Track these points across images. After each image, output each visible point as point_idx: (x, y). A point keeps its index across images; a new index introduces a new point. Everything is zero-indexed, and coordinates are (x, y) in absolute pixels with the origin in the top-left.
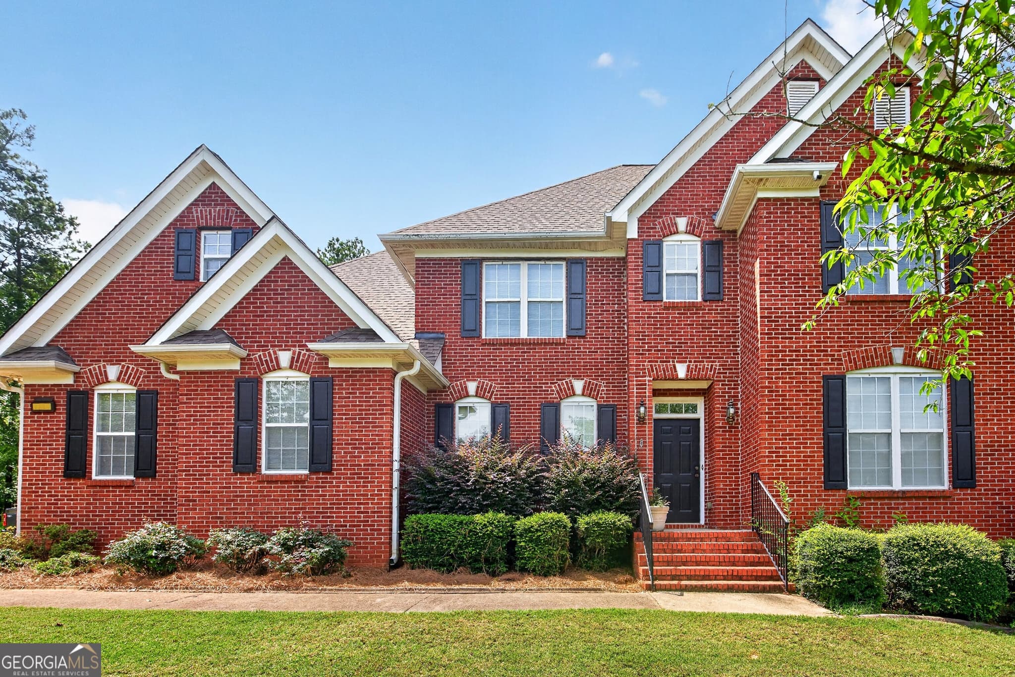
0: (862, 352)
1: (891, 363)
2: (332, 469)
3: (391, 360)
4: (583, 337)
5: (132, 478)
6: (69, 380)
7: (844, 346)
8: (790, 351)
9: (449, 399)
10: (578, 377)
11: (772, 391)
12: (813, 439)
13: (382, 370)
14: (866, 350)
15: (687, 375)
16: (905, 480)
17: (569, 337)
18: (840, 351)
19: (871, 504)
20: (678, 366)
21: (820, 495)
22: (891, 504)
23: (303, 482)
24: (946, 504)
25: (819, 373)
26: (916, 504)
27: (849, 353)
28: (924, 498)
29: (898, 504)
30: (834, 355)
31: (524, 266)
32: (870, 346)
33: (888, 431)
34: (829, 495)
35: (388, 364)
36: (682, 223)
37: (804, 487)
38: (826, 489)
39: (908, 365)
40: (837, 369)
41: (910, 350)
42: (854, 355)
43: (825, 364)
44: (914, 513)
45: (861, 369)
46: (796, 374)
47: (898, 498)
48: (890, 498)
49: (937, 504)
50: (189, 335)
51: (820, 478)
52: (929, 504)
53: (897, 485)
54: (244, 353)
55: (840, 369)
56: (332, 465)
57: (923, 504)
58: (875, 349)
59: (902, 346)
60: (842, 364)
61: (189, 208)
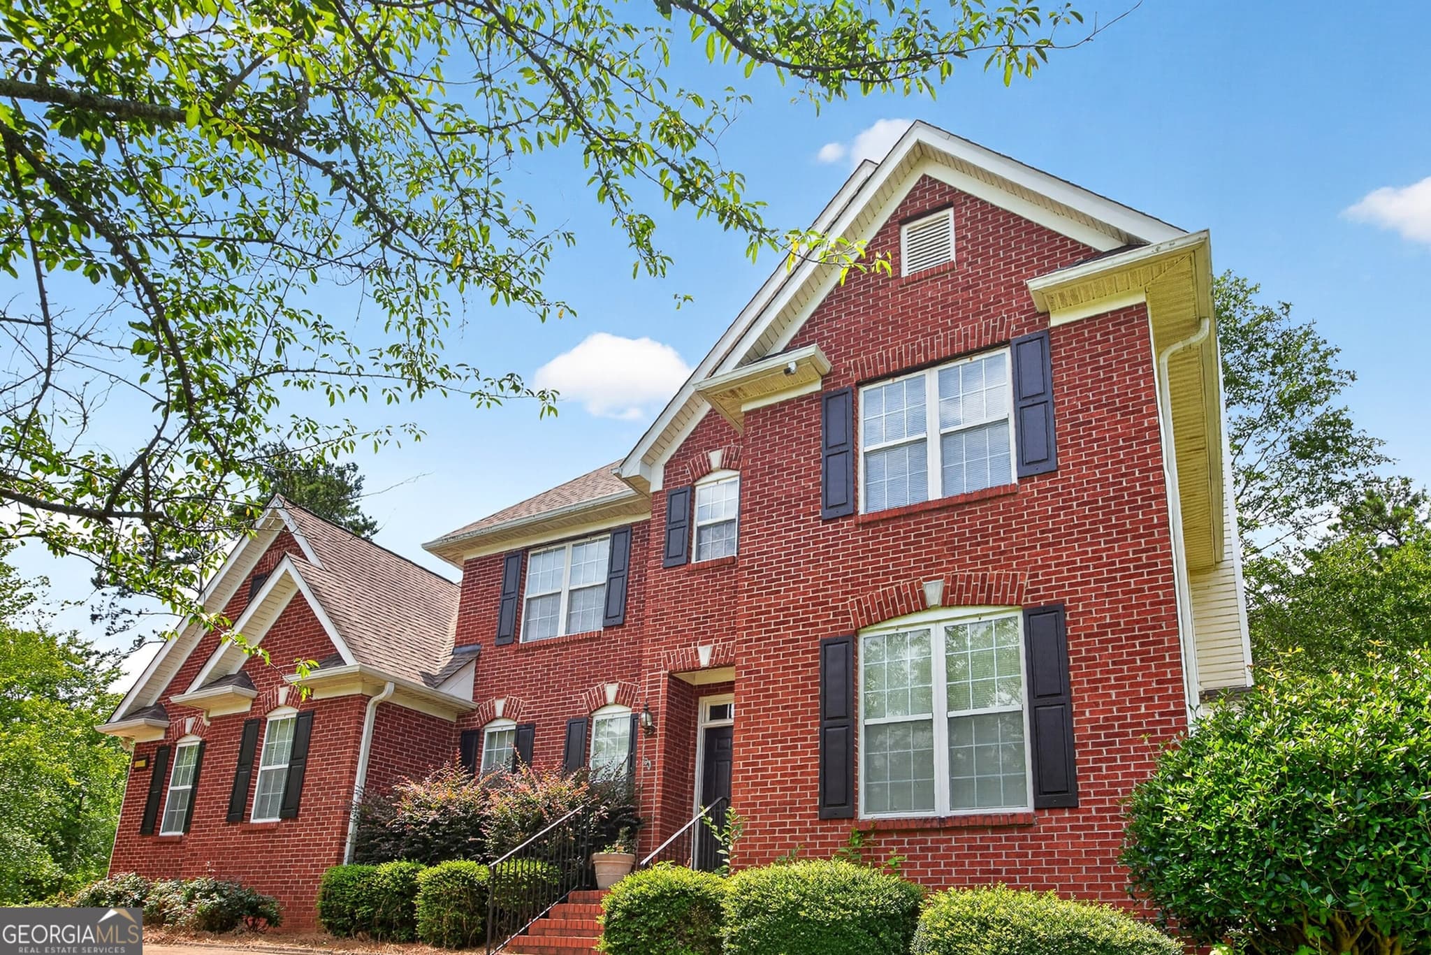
0: (878, 596)
1: (924, 607)
2: (297, 815)
3: (360, 684)
4: (622, 625)
5: (181, 833)
6: (161, 736)
7: (852, 592)
8: (776, 611)
9: (477, 724)
10: (611, 680)
11: (751, 673)
12: (806, 739)
13: (353, 697)
14: (884, 592)
15: (711, 661)
16: (956, 798)
17: (606, 628)
18: (846, 599)
19: (894, 843)
20: (700, 649)
21: (814, 830)
22: (926, 841)
23: (273, 830)
24: (1025, 838)
25: (816, 637)
26: (968, 840)
27: (859, 602)
28: (983, 828)
29: (938, 841)
30: (837, 607)
31: (569, 545)
32: (890, 587)
33: (927, 716)
34: (828, 830)
35: (357, 691)
36: (716, 457)
37: (790, 816)
38: (824, 820)
39: (951, 606)
40: (841, 627)
41: (954, 582)
42: (866, 602)
43: (825, 623)
44: (966, 856)
45: (878, 622)
46: (784, 642)
47: (937, 831)
48: (924, 831)
49: (1007, 839)
50: (220, 679)
51: (815, 801)
52: (992, 839)
53: (942, 808)
54: (253, 693)
55: (846, 626)
56: (298, 810)
57: (981, 839)
58: (898, 589)
59: (941, 577)
60: (849, 619)
61: (265, 555)
